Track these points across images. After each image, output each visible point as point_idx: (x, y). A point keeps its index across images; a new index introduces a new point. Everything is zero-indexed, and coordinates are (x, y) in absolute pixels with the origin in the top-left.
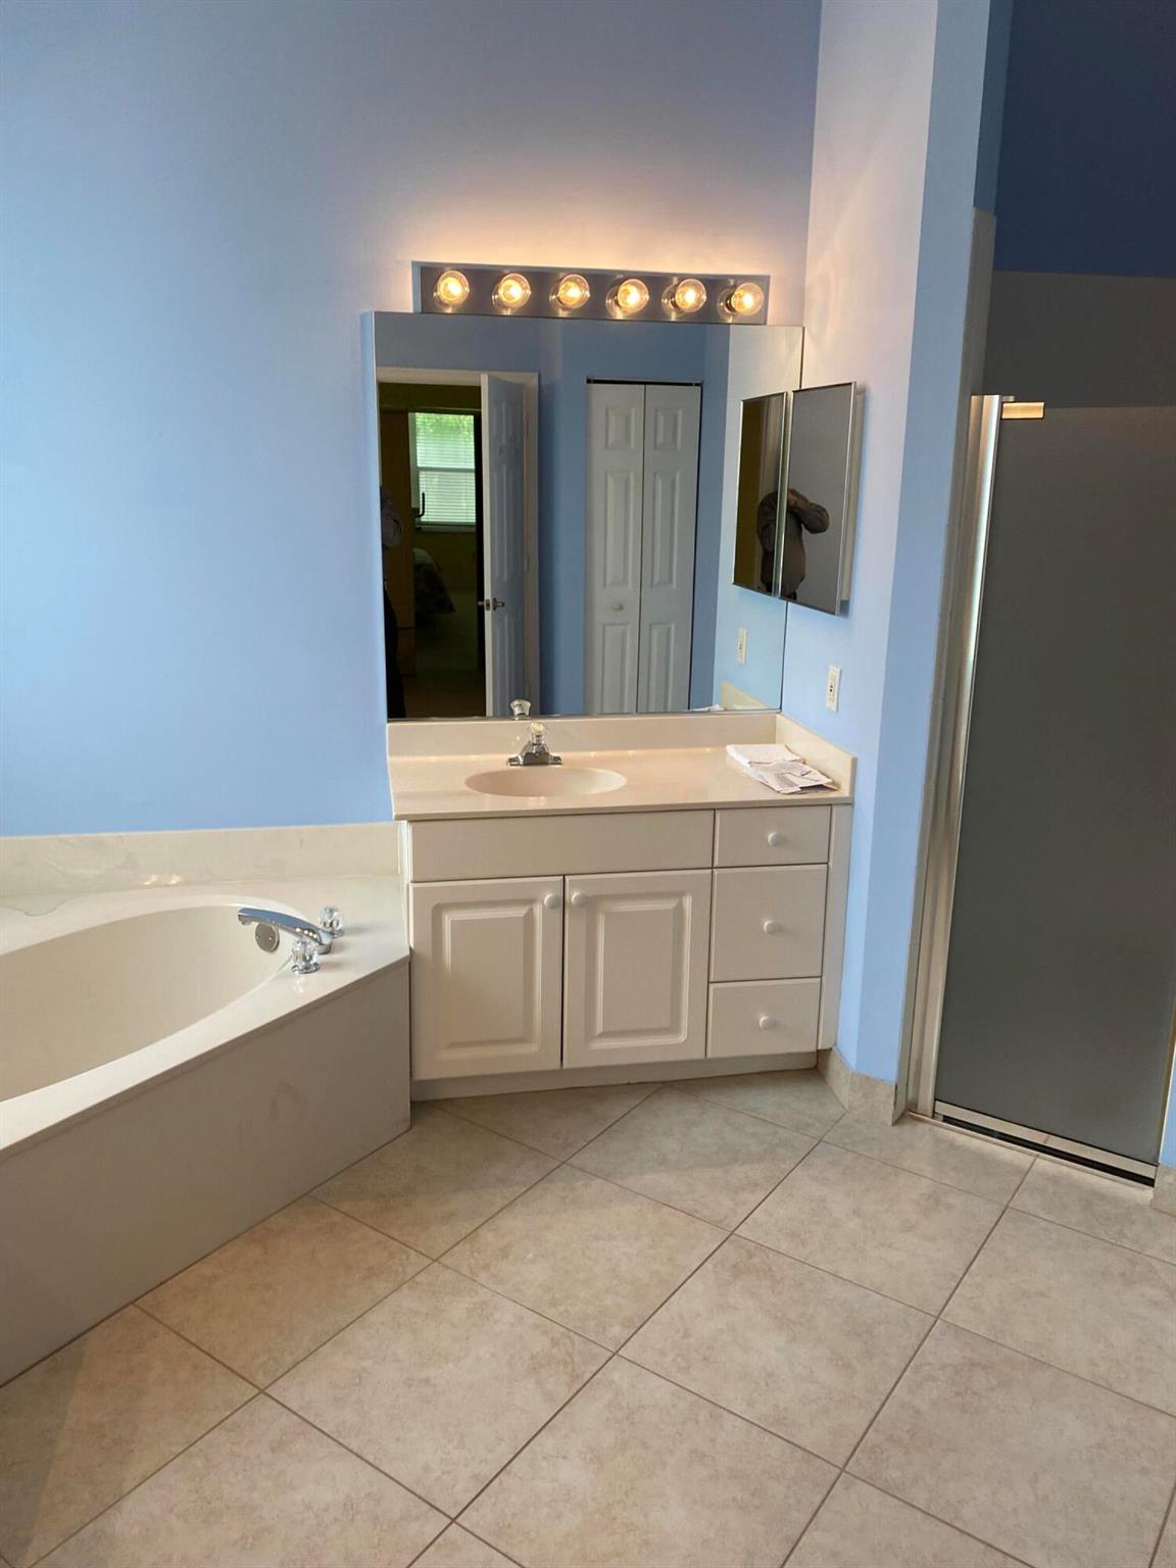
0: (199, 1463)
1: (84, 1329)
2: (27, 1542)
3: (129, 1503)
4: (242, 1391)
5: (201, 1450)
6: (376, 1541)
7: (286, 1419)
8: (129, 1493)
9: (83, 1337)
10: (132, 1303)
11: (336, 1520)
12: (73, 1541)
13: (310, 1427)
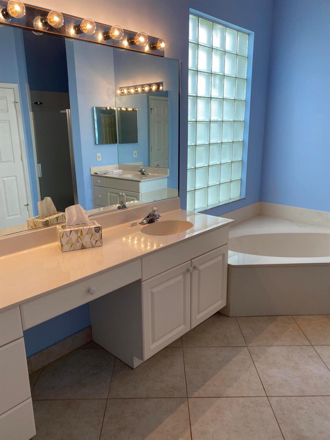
0: (290, 349)
1: (279, 315)
2: (251, 342)
3: (273, 348)
4: (307, 342)
5: (292, 348)
6: (324, 386)
7: (315, 353)
8: (274, 346)
9: (278, 316)
10: (291, 315)
11: (316, 377)
12: (259, 347)
13: (320, 358)
